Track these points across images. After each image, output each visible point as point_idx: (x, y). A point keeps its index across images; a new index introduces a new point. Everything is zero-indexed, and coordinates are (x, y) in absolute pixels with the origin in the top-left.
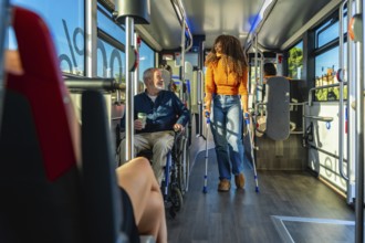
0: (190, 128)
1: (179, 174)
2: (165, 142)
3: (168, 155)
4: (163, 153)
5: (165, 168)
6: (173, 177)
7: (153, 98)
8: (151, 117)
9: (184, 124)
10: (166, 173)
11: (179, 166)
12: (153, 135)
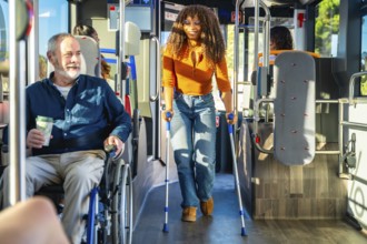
0: (135, 144)
1: (113, 228)
2: (88, 170)
3: (91, 195)
4: (84, 190)
5: (87, 218)
6: (101, 233)
7: (65, 91)
8: (61, 125)
9: (123, 138)
10: (88, 227)
11: (113, 213)
12: (65, 157)
